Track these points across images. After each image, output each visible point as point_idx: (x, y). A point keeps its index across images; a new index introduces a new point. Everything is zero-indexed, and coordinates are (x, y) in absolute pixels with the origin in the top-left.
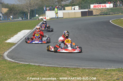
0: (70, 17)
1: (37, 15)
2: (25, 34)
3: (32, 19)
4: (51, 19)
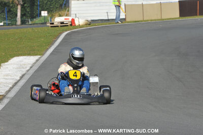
0: (145, 19)
1: (44, 13)
2: (23, 68)
3: (27, 23)
4: (89, 24)
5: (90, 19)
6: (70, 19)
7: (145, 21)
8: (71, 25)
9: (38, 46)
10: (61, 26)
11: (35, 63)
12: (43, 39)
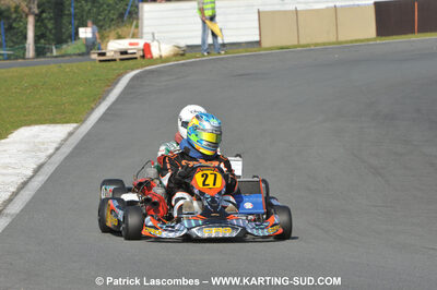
0: (303, 42)
1: (85, 33)
2: (40, 150)
3: (49, 54)
4: (182, 55)
5: (183, 43)
6: (141, 43)
7: (303, 46)
8: (143, 57)
9: (72, 104)
10: (121, 60)
11: (66, 140)
12: (81, 89)
